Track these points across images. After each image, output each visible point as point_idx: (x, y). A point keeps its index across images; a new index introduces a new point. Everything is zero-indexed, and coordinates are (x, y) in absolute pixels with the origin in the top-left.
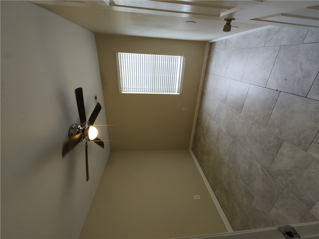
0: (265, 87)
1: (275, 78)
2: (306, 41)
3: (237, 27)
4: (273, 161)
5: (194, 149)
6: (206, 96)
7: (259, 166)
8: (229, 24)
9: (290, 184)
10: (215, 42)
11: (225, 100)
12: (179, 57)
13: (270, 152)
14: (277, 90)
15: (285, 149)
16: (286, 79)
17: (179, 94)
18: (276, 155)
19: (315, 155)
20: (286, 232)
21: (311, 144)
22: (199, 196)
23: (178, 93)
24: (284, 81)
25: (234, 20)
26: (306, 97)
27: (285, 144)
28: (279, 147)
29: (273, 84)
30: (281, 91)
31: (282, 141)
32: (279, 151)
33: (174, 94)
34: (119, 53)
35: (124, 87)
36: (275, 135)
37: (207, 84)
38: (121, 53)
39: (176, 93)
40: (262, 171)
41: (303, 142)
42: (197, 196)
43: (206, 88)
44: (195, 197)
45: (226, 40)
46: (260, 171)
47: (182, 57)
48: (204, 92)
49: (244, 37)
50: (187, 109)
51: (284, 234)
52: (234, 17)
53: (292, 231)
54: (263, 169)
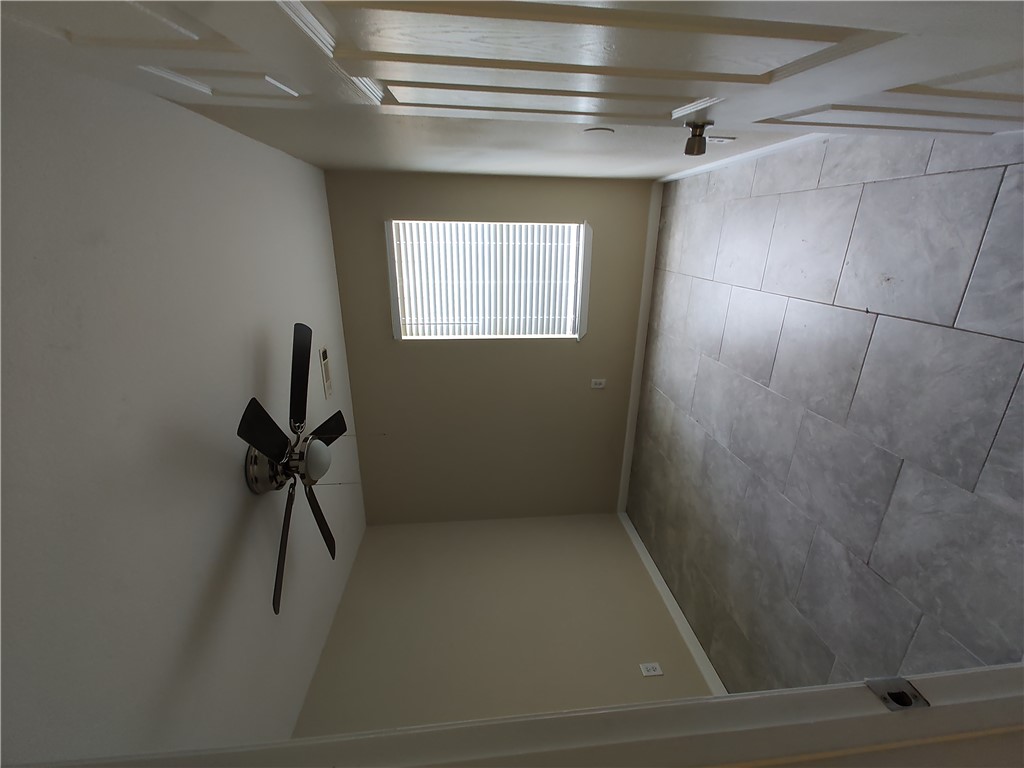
0: (833, 305)
1: (856, 275)
2: (933, 168)
3: (734, 138)
4: (879, 529)
5: (635, 511)
6: (660, 338)
7: (838, 549)
8: (701, 135)
9: (938, 600)
10: (676, 182)
11: (717, 349)
12: (574, 226)
13: (867, 500)
14: (867, 312)
15: (911, 489)
16: (887, 276)
17: (576, 336)
18: (887, 508)
19: (1001, 500)
20: (890, 694)
21: (984, 466)
22: (657, 665)
23: (574, 333)
24: (884, 283)
25: (712, 124)
26: (953, 327)
27: (909, 473)
28: (893, 482)
29: (854, 294)
30: (878, 314)
31: (899, 464)
32: (894, 496)
33: (562, 336)
34: (394, 222)
35: (408, 322)
36: (877, 446)
37: (661, 304)
38: (401, 222)
39: (569, 335)
40: (851, 565)
41: (959, 461)
42: (650, 665)
43: (660, 317)
44: (644, 669)
45: (709, 173)
46: (845, 564)
47: (582, 226)
48: (656, 327)
49: (760, 164)
50: (603, 381)
51: (884, 699)
52: (710, 118)
53: (907, 690)
54: (852, 556)
